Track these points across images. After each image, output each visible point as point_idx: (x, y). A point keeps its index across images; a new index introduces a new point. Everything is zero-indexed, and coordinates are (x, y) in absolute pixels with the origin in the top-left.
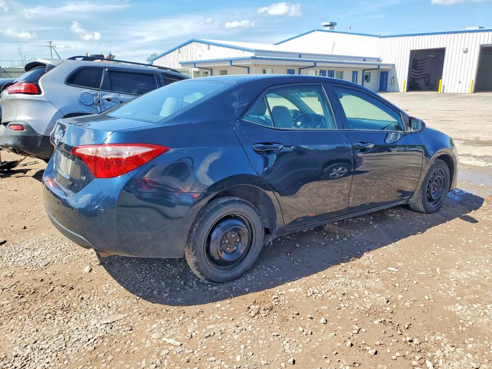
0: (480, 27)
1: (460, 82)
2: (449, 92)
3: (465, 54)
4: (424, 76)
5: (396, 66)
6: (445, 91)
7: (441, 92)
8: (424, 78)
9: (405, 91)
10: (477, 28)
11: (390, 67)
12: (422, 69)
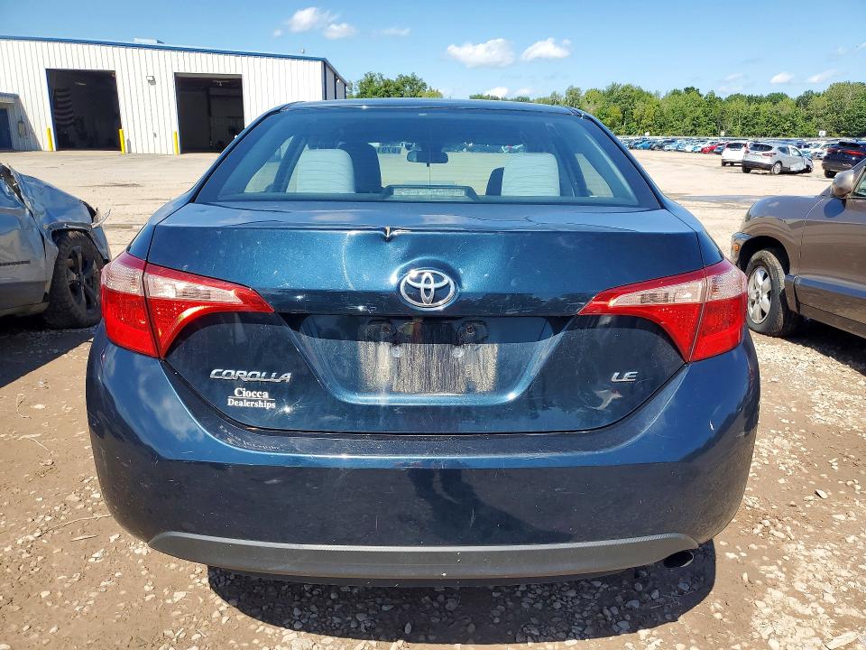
0: (158, 42)
1: (155, 135)
2: (140, 152)
3: (152, 87)
4: (73, 120)
5: (22, 97)
6: (133, 151)
7: (127, 151)
8: (74, 124)
9: (55, 149)
10: (154, 43)
11: (10, 101)
12: (67, 108)
